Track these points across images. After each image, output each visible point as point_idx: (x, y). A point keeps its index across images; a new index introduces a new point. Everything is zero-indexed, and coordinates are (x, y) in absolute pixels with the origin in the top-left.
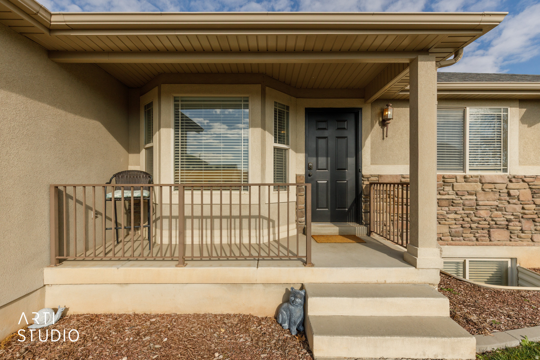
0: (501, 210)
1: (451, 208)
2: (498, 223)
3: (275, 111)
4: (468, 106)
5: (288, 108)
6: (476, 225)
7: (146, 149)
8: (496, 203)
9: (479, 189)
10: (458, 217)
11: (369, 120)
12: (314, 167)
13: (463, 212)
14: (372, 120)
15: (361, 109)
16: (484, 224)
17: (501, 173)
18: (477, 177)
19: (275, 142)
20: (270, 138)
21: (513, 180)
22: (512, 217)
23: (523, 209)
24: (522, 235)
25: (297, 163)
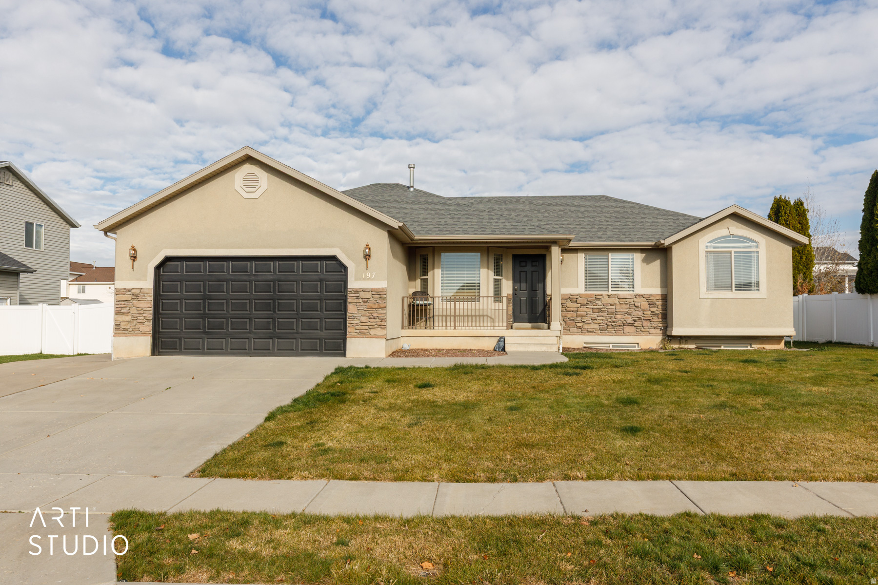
0: (630, 315)
1: (600, 313)
2: (628, 322)
3: (494, 258)
4: (610, 253)
5: (502, 255)
6: (615, 323)
7: (421, 279)
8: (627, 310)
9: (617, 302)
10: (604, 318)
11: (550, 261)
12: (519, 289)
13: (607, 316)
15: (546, 255)
16: (620, 323)
17: (631, 292)
18: (616, 295)
19: (494, 276)
20: (491, 273)
21: (637, 297)
22: (637, 319)
23: (644, 314)
24: (643, 329)
25: (507, 287)
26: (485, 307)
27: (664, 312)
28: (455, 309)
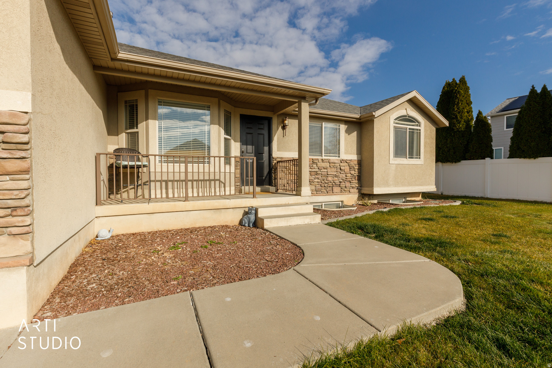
0: (337, 177)
1: (316, 176)
2: (336, 183)
4: (324, 122)
5: (231, 114)
6: (327, 185)
8: (335, 173)
9: (328, 166)
10: (319, 180)
11: (276, 125)
12: (245, 152)
13: (321, 178)
14: (277, 125)
15: (272, 118)
16: (330, 184)
17: (337, 158)
18: (327, 159)
19: (225, 135)
20: (222, 131)
21: (342, 161)
22: (342, 180)
23: (346, 176)
24: (346, 189)
25: (236, 148)
26: (217, 170)
27: (359, 174)
28: (186, 172)
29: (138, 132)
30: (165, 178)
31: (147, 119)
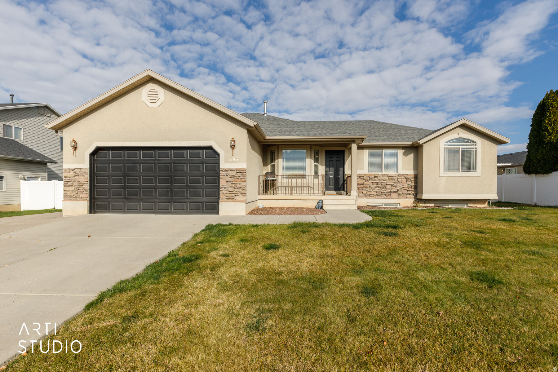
0: (395, 186)
1: (377, 185)
2: (394, 191)
3: (315, 152)
4: (384, 149)
5: (319, 151)
6: (386, 191)
7: (271, 165)
8: (393, 184)
9: (387, 179)
11: (348, 154)
12: (328, 171)
13: (381, 187)
14: (349, 154)
15: (345, 151)
16: (389, 191)
17: (396, 173)
18: (386, 174)
19: (315, 163)
20: (313, 161)
21: (399, 176)
22: (399, 189)
23: (403, 186)
24: (402, 195)
25: (322, 170)
26: (310, 182)
27: (415, 185)
28: (291, 183)
29: (274, 165)
30: (285, 186)
31: (278, 159)
